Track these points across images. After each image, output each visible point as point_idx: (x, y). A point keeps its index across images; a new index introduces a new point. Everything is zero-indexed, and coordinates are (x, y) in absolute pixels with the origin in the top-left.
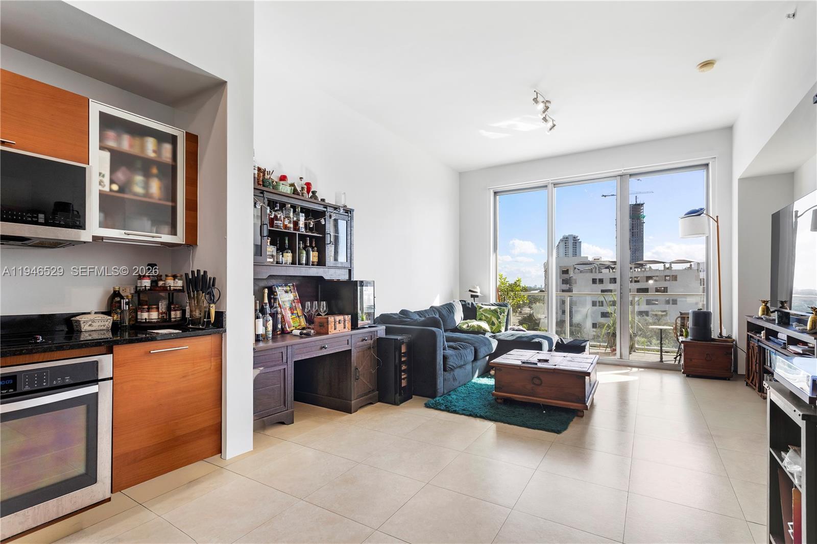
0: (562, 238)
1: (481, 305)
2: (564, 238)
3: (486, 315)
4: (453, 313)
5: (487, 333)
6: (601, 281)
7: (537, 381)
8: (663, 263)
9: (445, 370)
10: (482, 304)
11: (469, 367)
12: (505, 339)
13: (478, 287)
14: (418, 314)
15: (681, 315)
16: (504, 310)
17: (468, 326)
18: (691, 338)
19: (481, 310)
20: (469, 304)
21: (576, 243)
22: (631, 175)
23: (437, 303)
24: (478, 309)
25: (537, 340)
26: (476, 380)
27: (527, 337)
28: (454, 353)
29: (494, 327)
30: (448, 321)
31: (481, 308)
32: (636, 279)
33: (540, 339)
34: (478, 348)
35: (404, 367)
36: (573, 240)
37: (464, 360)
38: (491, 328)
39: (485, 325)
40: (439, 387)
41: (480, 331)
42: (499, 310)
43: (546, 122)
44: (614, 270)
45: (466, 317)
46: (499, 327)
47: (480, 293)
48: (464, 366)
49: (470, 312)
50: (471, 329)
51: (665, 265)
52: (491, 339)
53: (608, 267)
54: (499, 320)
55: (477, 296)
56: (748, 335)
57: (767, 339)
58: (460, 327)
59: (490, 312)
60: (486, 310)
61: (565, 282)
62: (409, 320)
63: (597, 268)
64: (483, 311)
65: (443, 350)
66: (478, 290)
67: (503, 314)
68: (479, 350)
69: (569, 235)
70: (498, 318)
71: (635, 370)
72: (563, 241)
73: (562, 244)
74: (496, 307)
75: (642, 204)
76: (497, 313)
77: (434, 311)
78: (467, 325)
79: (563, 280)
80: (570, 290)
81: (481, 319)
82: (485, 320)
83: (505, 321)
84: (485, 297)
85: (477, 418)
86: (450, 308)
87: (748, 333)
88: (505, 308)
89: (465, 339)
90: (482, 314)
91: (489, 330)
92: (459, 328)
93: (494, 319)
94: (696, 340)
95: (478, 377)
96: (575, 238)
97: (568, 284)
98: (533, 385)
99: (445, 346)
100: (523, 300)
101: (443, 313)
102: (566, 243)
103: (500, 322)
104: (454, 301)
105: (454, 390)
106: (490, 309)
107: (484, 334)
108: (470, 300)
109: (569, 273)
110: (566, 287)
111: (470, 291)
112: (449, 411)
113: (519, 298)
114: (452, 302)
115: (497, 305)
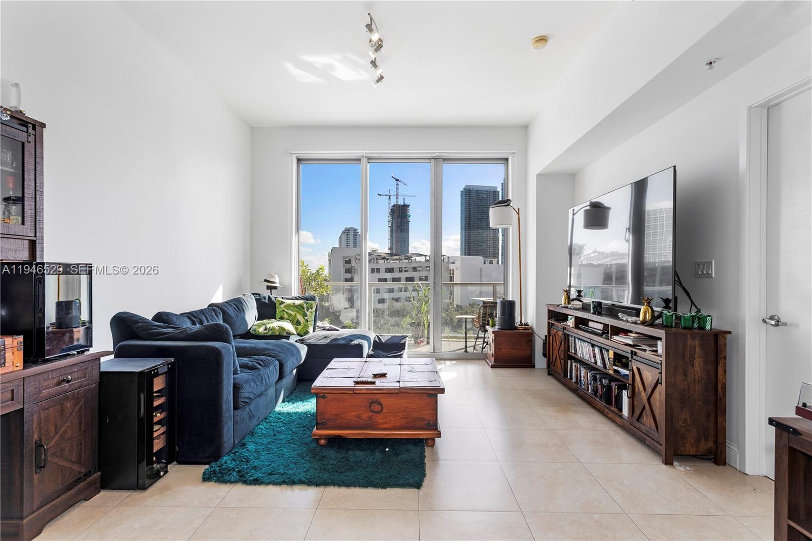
0: (344, 229)
1: (281, 300)
2: (346, 230)
3: (289, 311)
4: (244, 311)
5: (291, 336)
6: (378, 270)
7: (376, 408)
8: (425, 256)
9: (236, 408)
10: (283, 298)
11: (272, 391)
12: (317, 343)
13: (276, 276)
14: (189, 318)
15: (484, 304)
16: (312, 304)
17: (266, 329)
18: (499, 327)
19: (282, 306)
20: (265, 298)
21: (356, 235)
22: (444, 160)
23: (219, 298)
24: (277, 305)
25: (356, 342)
26: (283, 407)
27: (344, 339)
28: (251, 377)
29: (300, 328)
30: (237, 323)
31: (282, 303)
32: (405, 269)
33: (361, 341)
34: (283, 362)
35: (158, 416)
36: (354, 233)
37: (266, 384)
38: (296, 329)
39: (288, 326)
40: (225, 439)
41: (283, 335)
42: (305, 306)
43: (375, 68)
44: (388, 261)
45: (261, 317)
46: (306, 326)
47: (279, 283)
48: (265, 393)
49: (267, 309)
50: (271, 332)
51: (426, 258)
52: (298, 345)
53: (384, 258)
54: (306, 318)
55: (275, 288)
56: (549, 323)
57: (577, 327)
58: (254, 330)
59: (295, 309)
60: (288, 306)
61: (348, 271)
62: (171, 330)
63: (375, 259)
64: (285, 307)
65: (233, 374)
66: (277, 280)
67: (310, 310)
68: (286, 365)
69: (350, 228)
70: (305, 315)
71: (448, 363)
72: (345, 233)
73: (344, 236)
74: (302, 301)
75: (409, 206)
76: (304, 308)
77: (214, 310)
78: (264, 327)
79: (346, 269)
80: (351, 280)
81: (282, 318)
82: (288, 319)
83: (314, 319)
84: (286, 289)
85: (294, 486)
86: (238, 304)
87: (550, 321)
88: (313, 302)
89: (265, 349)
90: (284, 311)
91: (295, 333)
92: (253, 333)
93: (300, 317)
94: (504, 330)
95: (283, 401)
96: (355, 230)
97: (350, 273)
98: (371, 414)
99: (236, 368)
100: (326, 291)
101: (230, 312)
102: (347, 235)
103: (307, 321)
104: (244, 295)
105: (252, 434)
106: (294, 304)
107: (288, 338)
108: (266, 293)
109: (351, 263)
110: (348, 276)
111: (266, 281)
112: (246, 482)
113: (322, 288)
114: (241, 296)
115: (303, 299)
